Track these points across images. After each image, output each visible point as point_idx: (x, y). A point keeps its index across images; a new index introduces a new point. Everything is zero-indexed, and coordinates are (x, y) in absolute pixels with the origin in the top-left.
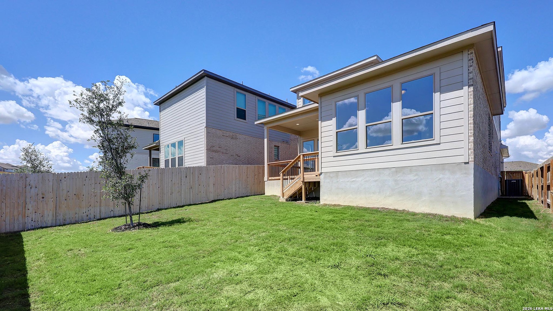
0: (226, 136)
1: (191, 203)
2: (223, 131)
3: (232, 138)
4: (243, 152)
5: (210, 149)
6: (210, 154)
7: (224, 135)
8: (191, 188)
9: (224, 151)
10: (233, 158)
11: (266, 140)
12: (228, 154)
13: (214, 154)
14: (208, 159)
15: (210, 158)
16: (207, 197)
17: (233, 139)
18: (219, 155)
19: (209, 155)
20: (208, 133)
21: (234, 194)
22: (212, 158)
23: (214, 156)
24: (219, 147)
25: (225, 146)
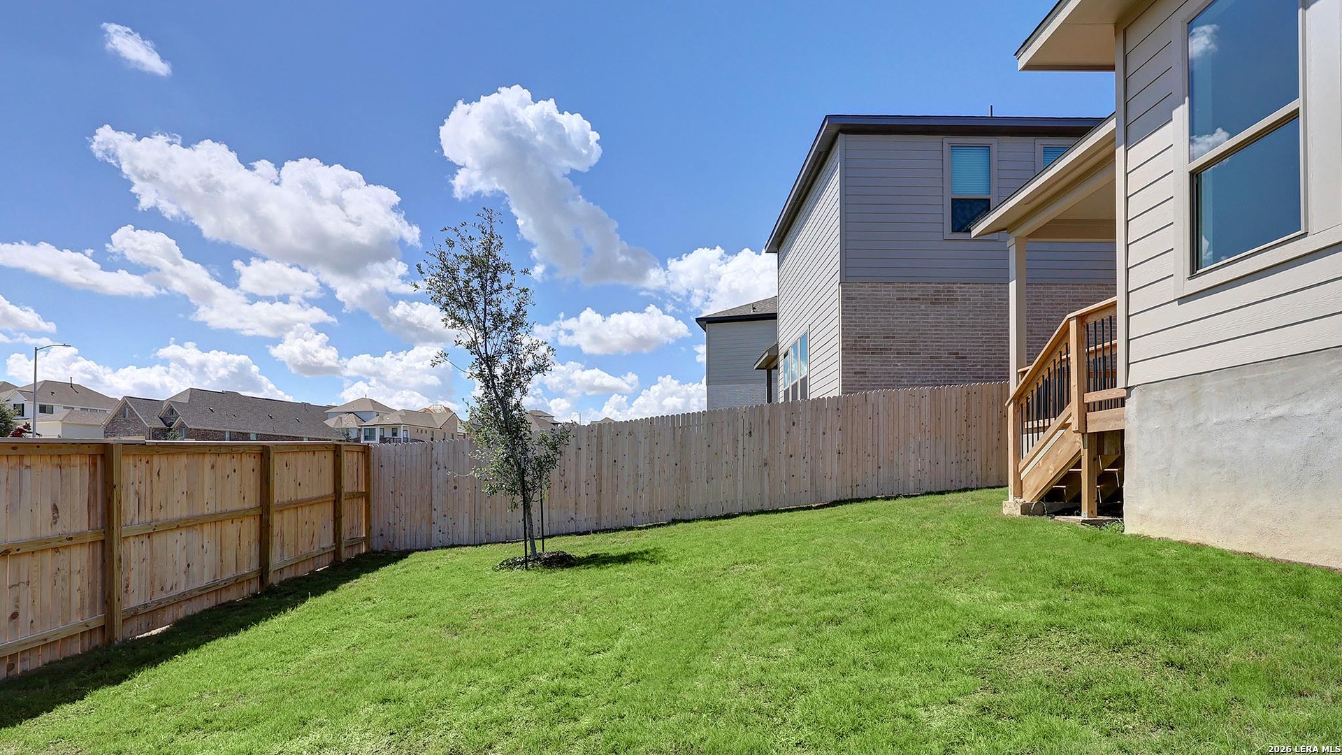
0: (912, 299)
1: (766, 508)
2: (901, 285)
3: (936, 301)
4: (978, 342)
5: (854, 345)
6: (854, 361)
7: (905, 295)
8: (766, 464)
9: (906, 347)
10: (938, 366)
11: (1013, 286)
12: (919, 354)
13: (869, 359)
14: (847, 377)
15: (855, 373)
16: (816, 491)
17: (941, 303)
18: (888, 361)
19: (851, 365)
20: (847, 298)
21: (912, 484)
22: (860, 373)
23: (869, 365)
24: (884, 338)
25: (909, 330)
